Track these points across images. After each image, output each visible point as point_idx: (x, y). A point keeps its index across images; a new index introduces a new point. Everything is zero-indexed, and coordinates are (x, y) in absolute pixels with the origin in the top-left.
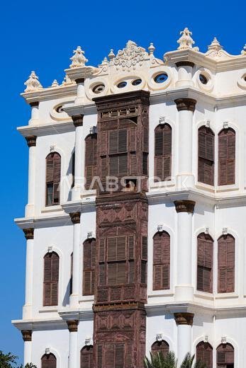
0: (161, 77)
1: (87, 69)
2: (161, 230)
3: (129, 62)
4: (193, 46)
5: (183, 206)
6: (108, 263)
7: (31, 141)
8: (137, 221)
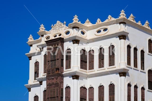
0: (68, 33)
1: (44, 31)
2: (67, 86)
3: (58, 28)
4: (78, 21)
5: (75, 77)
6: (50, 98)
7: (30, 58)
8: (59, 83)
